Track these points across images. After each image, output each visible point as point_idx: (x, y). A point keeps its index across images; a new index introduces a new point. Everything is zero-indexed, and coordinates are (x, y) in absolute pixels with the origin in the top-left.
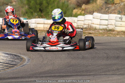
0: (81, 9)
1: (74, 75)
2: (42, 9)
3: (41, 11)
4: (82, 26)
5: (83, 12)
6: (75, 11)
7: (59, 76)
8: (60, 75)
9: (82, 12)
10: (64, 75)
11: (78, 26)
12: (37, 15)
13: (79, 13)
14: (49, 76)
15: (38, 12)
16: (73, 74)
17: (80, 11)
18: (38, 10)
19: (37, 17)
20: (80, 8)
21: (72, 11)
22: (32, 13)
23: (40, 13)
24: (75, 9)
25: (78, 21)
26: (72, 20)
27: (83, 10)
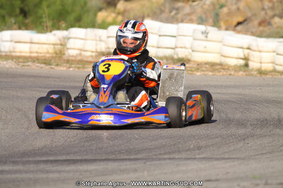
0: (114, 12)
2: (26, 9)
3: (24, 13)
5: (120, 18)
6: (101, 16)
9: (117, 17)
11: (108, 50)
12: (15, 23)
13: (110, 19)
15: (16, 16)
17: (114, 15)
18: (18, 11)
19: (15, 26)
20: (112, 9)
21: (95, 15)
22: (3, 17)
23: (21, 18)
24: (100, 9)
25: (108, 37)
26: (96, 35)
27: (119, 13)
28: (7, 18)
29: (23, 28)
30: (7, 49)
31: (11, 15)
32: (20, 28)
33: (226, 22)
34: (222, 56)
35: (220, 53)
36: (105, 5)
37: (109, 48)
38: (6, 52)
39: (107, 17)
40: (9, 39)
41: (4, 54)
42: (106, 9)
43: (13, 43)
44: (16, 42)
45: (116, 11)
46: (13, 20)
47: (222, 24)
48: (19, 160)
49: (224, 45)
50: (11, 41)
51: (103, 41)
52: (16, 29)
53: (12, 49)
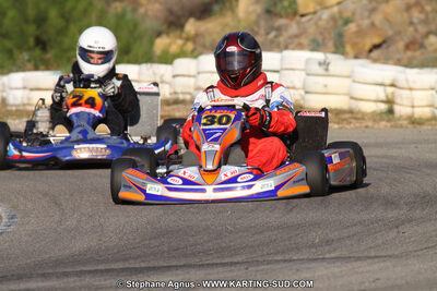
0: (181, 38)
1: (177, 267)
2: (44, 37)
3: (41, 44)
4: (189, 93)
5: (190, 46)
6: (161, 43)
7: (123, 270)
8: (127, 265)
9: (184, 44)
10: (143, 265)
11: (175, 97)
12: (29, 61)
13: (174, 49)
14: (90, 272)
15: (29, 49)
16: (174, 264)
17: (180, 42)
18: (31, 41)
19: (30, 65)
20: (178, 33)
21: (152, 43)
22: (10, 53)
23: (38, 52)
24: (159, 34)
25: (174, 76)
26: (155, 74)
27: (187, 39)
28: (16, 52)
29: (42, 67)
30: (18, 101)
31: (21, 48)
32: (36, 68)
33: (354, 45)
34: (352, 98)
35: (348, 94)
36: (164, 27)
37: (175, 93)
38: (18, 105)
39: (170, 45)
40: (20, 84)
41: (14, 108)
42: (168, 34)
43: (27, 92)
44: (32, 90)
45: (184, 35)
46: (26, 56)
47: (348, 49)
48: (50, 271)
49: (354, 81)
50: (25, 88)
51: (166, 83)
52: (29, 70)
53: (26, 102)
